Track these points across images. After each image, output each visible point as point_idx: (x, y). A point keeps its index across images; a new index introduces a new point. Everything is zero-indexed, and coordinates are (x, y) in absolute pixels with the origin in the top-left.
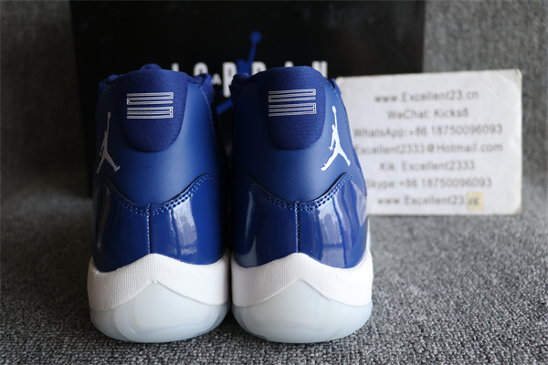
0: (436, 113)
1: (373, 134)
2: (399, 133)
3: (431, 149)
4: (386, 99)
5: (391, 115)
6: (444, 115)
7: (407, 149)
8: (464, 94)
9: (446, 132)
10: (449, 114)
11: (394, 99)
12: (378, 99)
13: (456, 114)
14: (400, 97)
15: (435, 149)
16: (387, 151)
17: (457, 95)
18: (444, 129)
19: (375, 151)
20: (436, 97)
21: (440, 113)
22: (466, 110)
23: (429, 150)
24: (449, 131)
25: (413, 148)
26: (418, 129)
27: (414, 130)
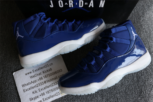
0: (43, 72)
1: (28, 84)
2: (35, 81)
4: (28, 73)
5: (31, 77)
6: (45, 72)
7: (39, 85)
8: (49, 65)
11: (31, 73)
13: (48, 71)
16: (33, 88)
17: (47, 66)
19: (29, 89)
20: (42, 68)
22: (51, 69)
23: (45, 83)
24: (48, 76)
25: (40, 84)
26: (40, 78)
27: (39, 79)
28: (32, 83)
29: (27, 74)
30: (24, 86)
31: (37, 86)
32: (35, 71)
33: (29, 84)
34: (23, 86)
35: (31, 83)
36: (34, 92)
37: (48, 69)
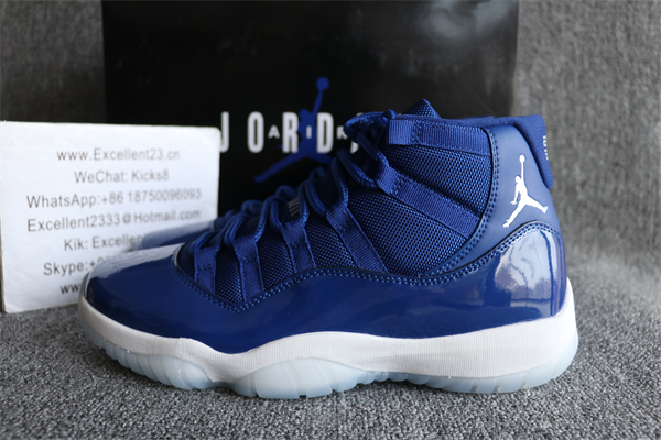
0: (134, 175)
1: (55, 203)
2: (91, 201)
3: (127, 219)
4: (73, 156)
5: (80, 177)
6: (143, 177)
7: (99, 221)
8: (165, 154)
9: (144, 199)
10: (148, 177)
11: (84, 156)
12: (61, 156)
13: (156, 176)
14: (91, 154)
15: (132, 219)
16: (72, 224)
17: (158, 154)
18: (142, 195)
19: (57, 225)
20: (134, 155)
21: (138, 175)
22: (166, 173)
23: (125, 221)
24: (148, 197)
25: (107, 220)
26: (112, 196)
27: (108, 197)
28: (75, 204)
29: (67, 157)
30: (34, 205)
31: (90, 222)
32: (106, 155)
33: (63, 202)
34: (33, 202)
35: (71, 201)
36: (72, 244)
37: (155, 171)
